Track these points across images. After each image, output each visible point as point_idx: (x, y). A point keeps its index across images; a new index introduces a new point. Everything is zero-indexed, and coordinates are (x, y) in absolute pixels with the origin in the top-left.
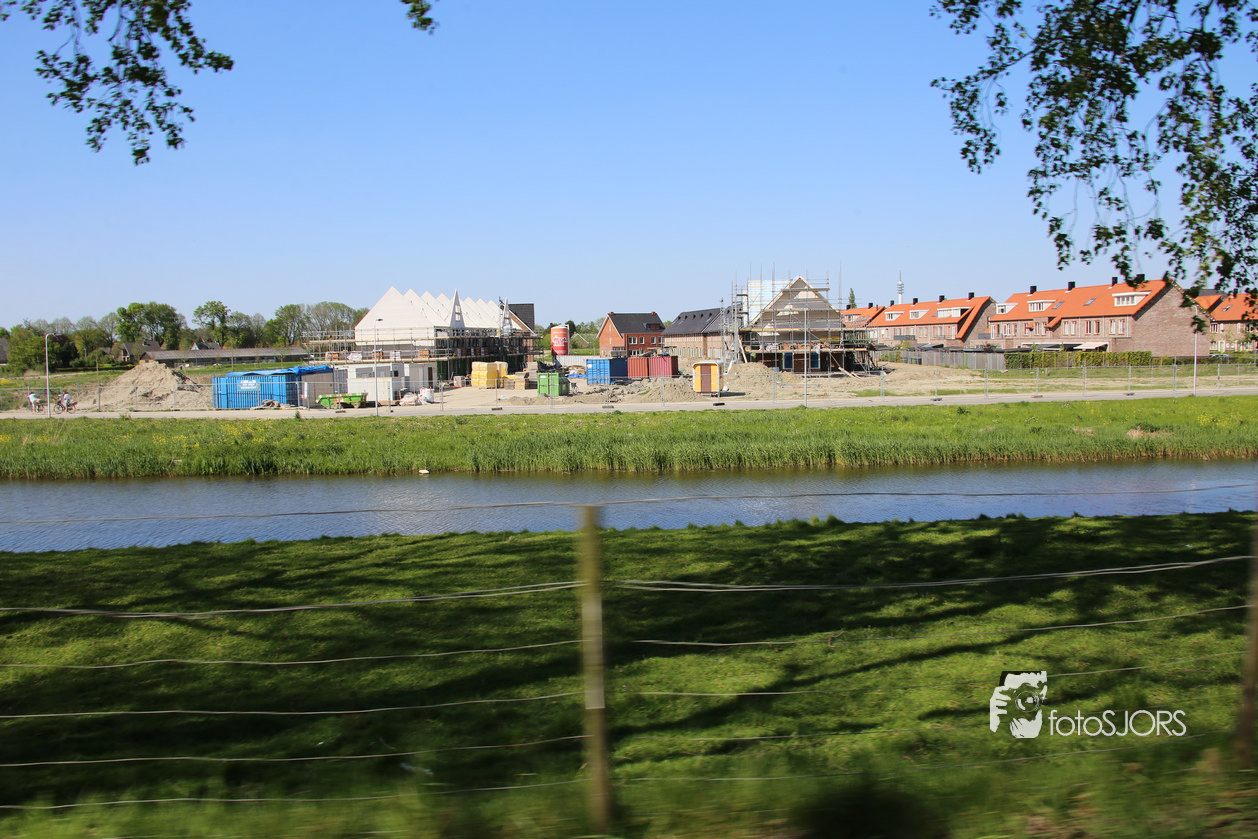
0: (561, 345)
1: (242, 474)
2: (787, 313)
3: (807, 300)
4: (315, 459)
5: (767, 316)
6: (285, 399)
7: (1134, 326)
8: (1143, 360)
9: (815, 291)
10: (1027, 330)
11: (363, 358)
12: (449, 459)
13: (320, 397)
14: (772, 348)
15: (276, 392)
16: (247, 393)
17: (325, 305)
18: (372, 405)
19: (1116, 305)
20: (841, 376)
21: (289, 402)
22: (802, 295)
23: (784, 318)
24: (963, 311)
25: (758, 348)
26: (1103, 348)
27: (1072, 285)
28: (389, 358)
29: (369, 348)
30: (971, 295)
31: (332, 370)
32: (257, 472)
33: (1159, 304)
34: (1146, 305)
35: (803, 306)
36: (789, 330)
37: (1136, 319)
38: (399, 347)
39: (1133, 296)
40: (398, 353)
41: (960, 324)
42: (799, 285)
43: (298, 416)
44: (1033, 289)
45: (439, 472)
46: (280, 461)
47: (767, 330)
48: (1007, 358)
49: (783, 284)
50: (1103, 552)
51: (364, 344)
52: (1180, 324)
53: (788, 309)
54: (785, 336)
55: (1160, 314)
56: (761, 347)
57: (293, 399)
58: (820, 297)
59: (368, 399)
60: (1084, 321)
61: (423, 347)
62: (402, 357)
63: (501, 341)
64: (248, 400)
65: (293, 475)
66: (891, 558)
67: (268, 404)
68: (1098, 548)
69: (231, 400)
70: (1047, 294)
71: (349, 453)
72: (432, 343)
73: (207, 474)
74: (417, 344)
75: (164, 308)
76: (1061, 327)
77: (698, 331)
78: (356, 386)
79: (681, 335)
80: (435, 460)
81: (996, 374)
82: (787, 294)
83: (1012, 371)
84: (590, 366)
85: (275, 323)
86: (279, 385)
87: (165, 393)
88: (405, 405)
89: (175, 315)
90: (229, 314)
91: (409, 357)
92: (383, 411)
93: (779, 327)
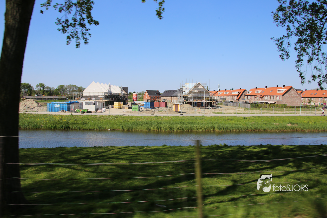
0: (135, 98)
1: (60, 129)
2: (195, 92)
3: (201, 89)
4: (80, 126)
5: (190, 92)
6: (67, 110)
7: (282, 98)
8: (285, 106)
9: (203, 86)
10: (255, 98)
11: (85, 100)
12: (115, 127)
13: (76, 109)
14: (191, 101)
15: (65, 108)
16: (57, 108)
17: (71, 85)
18: (90, 112)
19: (278, 92)
20: (209, 108)
21: (68, 111)
22: (199, 87)
23: (195, 93)
24: (238, 93)
25: (188, 100)
26: (274, 103)
27: (266, 87)
28: (92, 100)
29: (86, 97)
30: (240, 89)
31: (79, 103)
32: (65, 129)
33: (289, 92)
34: (285, 92)
35: (200, 90)
36: (196, 96)
37: (283, 96)
38: (94, 97)
39: (282, 90)
40: (95, 99)
41: (237, 96)
42: (199, 85)
43: (72, 114)
44: (256, 88)
45: (113, 130)
46: (71, 126)
47: (190, 96)
48: (251, 105)
49: (194, 84)
50: (296, 154)
51: (86, 96)
52: (294, 98)
53: (196, 91)
54: (195, 98)
55: (289, 95)
56: (189, 100)
57: (69, 110)
58: (204, 88)
59: (89, 111)
60: (270, 96)
61: (101, 97)
62: (96, 100)
63: (121, 96)
64: (57, 110)
65: (74, 130)
66: (245, 155)
67: (62, 111)
68: (294, 153)
69: (52, 110)
70: (260, 89)
71: (89, 124)
72: (103, 96)
73: (51, 129)
74: (100, 96)
75: (28, 84)
76: (264, 98)
77: (170, 95)
78: (85, 107)
79: (165, 97)
80: (112, 127)
81: (248, 109)
82: (196, 87)
83: (252, 108)
84: (145, 104)
85: (57, 89)
86: (66, 106)
87: (34, 107)
88: (98, 112)
89: (31, 86)
90: (45, 87)
91: (97, 100)
92: (94, 114)
93: (193, 95)
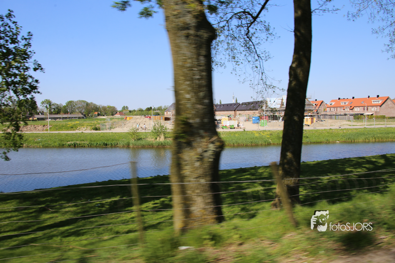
8: (384, 117)
10: (343, 110)
19: (373, 103)
26: (372, 115)
27: (353, 98)
33: (386, 103)
34: (383, 103)
37: (380, 107)
39: (378, 101)
48: (354, 117)
52: (390, 108)
60: (362, 107)
76: (354, 109)
83: (356, 120)
85: (66, 106)
90: (52, 104)
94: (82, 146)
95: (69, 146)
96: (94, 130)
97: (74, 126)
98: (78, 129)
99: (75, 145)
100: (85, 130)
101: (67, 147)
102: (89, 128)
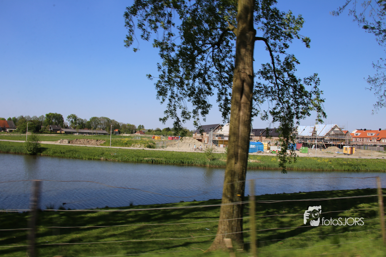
5: (328, 134)
9: (339, 128)
14: (331, 143)
25: (327, 142)
35: (336, 132)
36: (332, 138)
53: (333, 133)
58: (341, 130)
67: (260, 152)
82: (333, 129)
85: (90, 122)
90: (77, 119)
94: (159, 163)
95: (147, 162)
96: (148, 147)
97: (128, 143)
98: (132, 145)
99: (153, 161)
100: (140, 147)
101: (146, 163)
102: (143, 145)
